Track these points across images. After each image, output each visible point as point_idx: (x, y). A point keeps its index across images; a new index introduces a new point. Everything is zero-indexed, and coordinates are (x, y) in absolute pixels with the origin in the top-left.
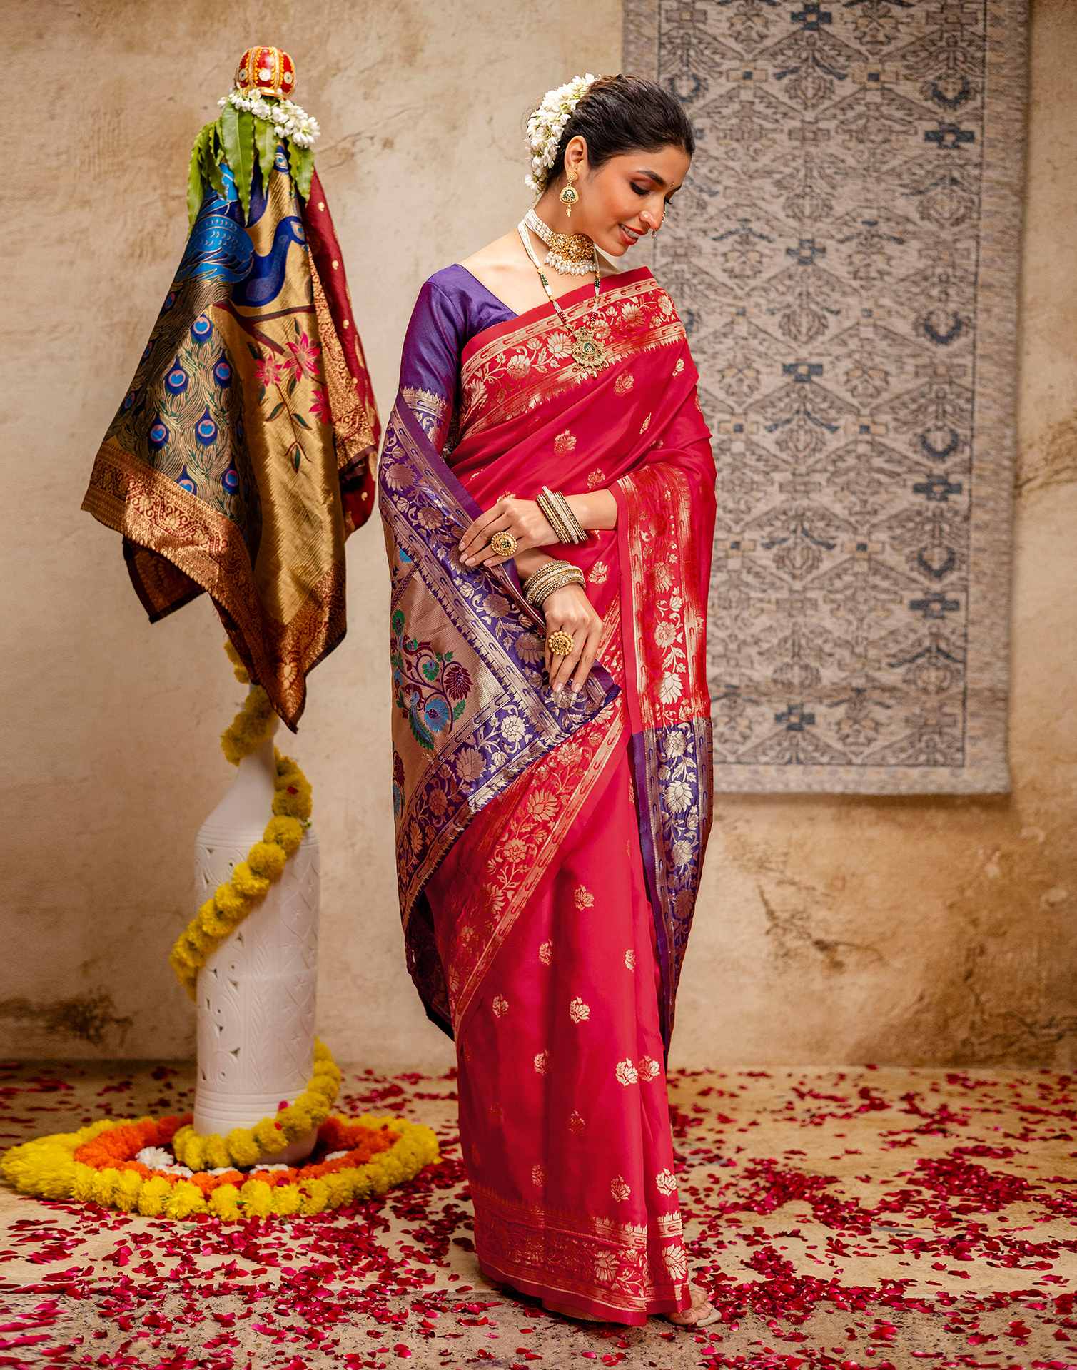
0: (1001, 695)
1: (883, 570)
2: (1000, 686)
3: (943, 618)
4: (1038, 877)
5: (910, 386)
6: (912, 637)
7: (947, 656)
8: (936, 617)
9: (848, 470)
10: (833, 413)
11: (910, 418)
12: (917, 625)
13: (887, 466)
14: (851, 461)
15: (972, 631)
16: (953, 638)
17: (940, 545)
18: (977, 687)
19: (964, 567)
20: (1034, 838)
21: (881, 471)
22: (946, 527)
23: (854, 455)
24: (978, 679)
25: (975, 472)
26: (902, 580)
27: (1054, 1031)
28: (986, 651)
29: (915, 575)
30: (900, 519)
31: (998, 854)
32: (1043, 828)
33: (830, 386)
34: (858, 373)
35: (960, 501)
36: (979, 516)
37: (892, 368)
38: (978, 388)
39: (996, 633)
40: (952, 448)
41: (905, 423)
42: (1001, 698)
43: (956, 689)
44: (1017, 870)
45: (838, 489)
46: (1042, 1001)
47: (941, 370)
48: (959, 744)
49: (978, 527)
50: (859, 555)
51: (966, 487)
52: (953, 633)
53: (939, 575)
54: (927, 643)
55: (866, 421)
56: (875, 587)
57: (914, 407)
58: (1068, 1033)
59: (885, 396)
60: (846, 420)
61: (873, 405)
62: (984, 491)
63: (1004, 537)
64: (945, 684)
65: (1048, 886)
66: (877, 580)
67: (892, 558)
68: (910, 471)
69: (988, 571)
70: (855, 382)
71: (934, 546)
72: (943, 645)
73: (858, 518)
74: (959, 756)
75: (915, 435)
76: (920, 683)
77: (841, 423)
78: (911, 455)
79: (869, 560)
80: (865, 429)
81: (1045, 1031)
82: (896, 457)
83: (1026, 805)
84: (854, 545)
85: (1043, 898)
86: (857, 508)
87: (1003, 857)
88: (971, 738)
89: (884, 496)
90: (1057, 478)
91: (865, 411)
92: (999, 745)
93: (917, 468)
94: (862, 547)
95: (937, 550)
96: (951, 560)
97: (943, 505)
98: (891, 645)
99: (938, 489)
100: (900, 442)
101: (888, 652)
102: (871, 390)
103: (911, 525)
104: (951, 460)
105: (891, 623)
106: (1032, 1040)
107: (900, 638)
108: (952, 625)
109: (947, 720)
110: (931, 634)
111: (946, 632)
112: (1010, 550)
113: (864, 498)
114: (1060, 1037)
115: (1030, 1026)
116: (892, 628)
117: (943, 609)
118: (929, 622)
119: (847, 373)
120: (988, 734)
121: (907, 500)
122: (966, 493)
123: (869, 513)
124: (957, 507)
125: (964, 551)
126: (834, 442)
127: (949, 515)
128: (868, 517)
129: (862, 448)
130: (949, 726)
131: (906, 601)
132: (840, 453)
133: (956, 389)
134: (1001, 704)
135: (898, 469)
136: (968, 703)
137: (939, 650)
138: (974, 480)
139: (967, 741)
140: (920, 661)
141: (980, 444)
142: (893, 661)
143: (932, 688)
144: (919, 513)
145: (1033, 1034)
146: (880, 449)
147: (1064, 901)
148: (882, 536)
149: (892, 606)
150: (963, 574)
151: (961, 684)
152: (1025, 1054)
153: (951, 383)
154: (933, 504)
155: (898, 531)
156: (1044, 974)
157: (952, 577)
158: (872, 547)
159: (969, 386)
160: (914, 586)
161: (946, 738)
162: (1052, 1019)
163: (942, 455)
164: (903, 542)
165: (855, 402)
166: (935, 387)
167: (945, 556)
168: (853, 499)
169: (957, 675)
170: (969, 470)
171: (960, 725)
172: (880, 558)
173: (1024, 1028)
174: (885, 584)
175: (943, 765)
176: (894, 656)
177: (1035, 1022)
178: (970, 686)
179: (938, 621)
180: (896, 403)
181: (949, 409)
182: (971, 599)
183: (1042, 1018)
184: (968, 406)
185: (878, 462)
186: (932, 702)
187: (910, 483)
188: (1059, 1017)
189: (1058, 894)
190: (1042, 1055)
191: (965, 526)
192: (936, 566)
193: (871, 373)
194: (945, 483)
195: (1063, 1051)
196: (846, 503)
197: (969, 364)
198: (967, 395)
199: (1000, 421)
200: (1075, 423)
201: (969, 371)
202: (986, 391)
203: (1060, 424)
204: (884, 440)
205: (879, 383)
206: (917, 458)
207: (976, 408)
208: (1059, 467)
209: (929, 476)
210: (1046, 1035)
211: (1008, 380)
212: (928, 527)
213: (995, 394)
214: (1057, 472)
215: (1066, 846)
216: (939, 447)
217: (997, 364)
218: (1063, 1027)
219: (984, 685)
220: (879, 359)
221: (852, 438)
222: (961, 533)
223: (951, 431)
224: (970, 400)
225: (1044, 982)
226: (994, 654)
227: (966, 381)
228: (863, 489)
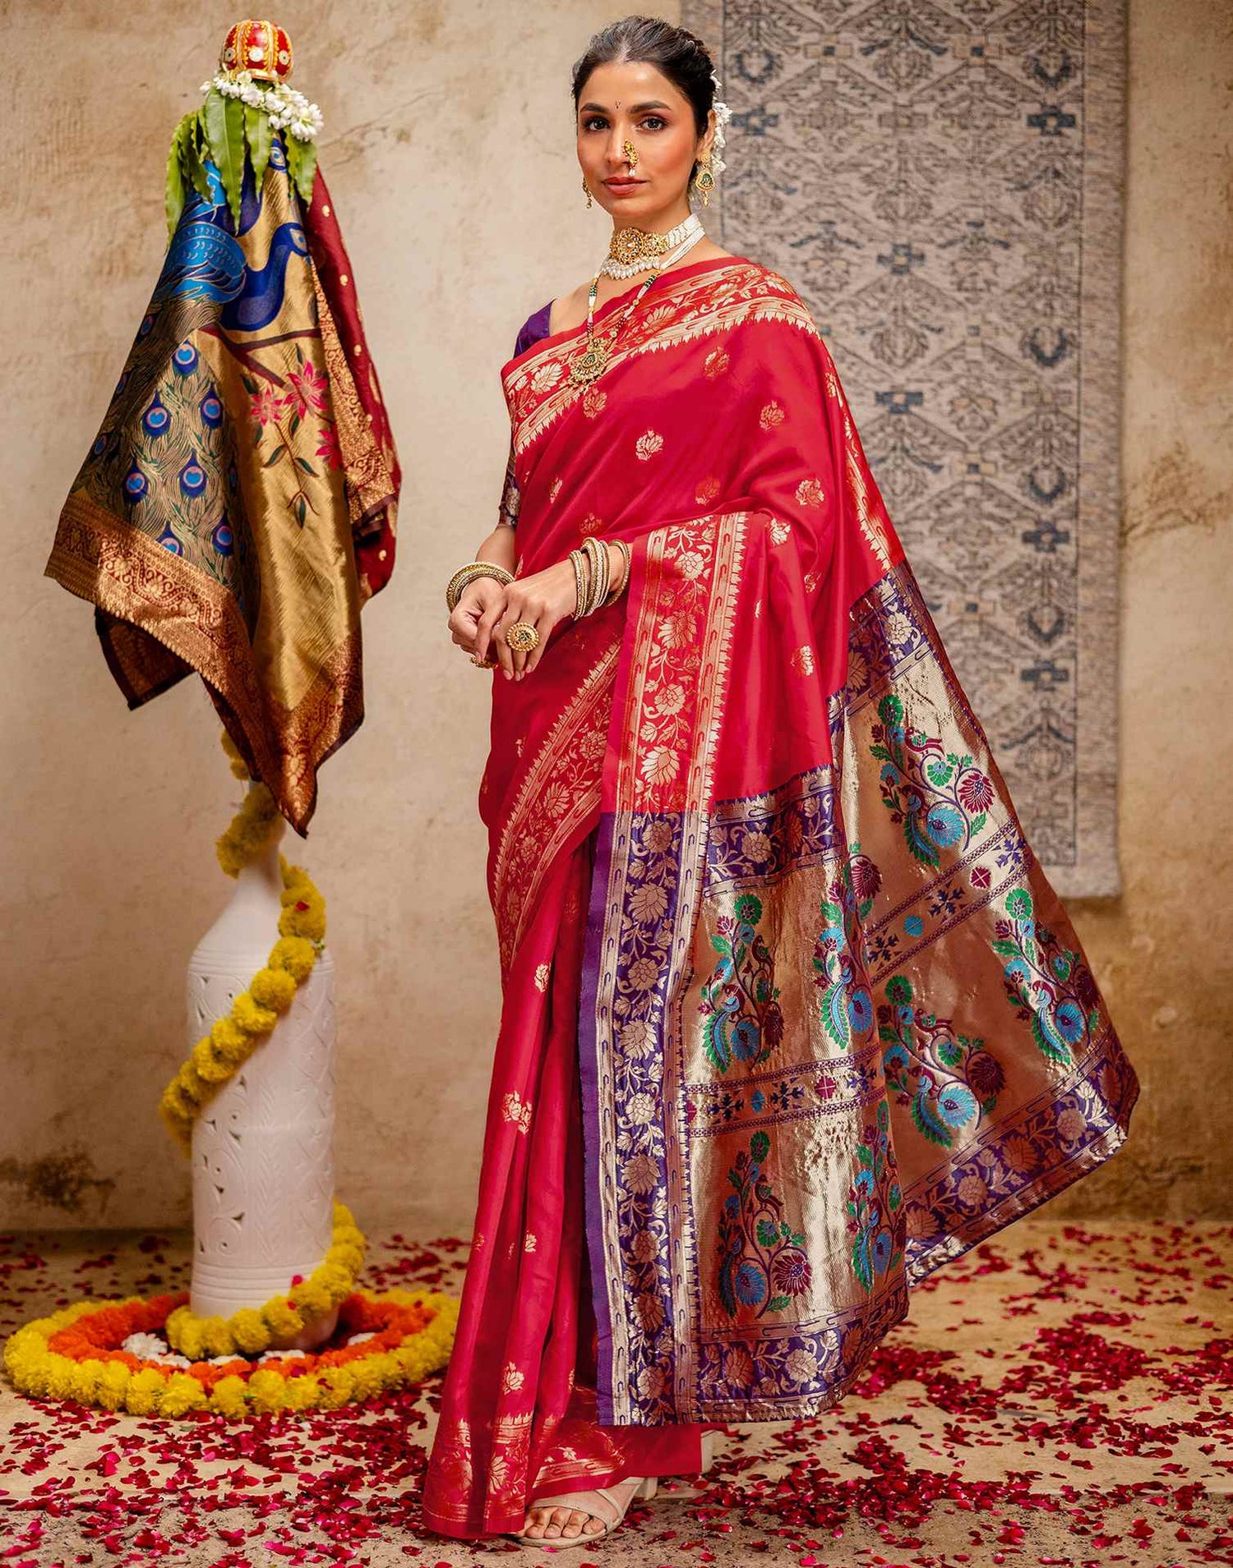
0: (1110, 780)
1: (995, 635)
2: (1109, 769)
3: (1052, 690)
4: (1148, 994)
5: (1019, 416)
6: (1024, 713)
7: (1058, 735)
8: (1046, 690)
9: (954, 517)
10: (935, 450)
11: (1018, 454)
12: (1028, 699)
13: (997, 512)
14: (958, 506)
15: (1082, 705)
16: (1063, 713)
17: (1049, 605)
18: (1087, 771)
19: (1073, 629)
20: (1145, 947)
21: (991, 517)
22: (1055, 583)
23: (960, 498)
24: (1089, 762)
25: (1081, 517)
26: (1014, 646)
27: (1166, 1175)
28: (1096, 728)
29: (1025, 640)
30: (1010, 574)
31: (1109, 968)
32: (1153, 936)
33: (931, 417)
34: (965, 401)
35: (1067, 550)
36: (1087, 569)
37: (999, 395)
38: (1084, 419)
39: (1104, 707)
40: (1059, 490)
41: (1014, 461)
42: (1110, 784)
43: (1067, 774)
44: (1128, 986)
45: (943, 539)
46: (1155, 1140)
47: (1048, 397)
48: (1069, 839)
49: (1085, 583)
50: (969, 617)
51: (1073, 535)
52: (1063, 707)
53: (1048, 639)
54: (1038, 720)
55: (974, 458)
56: (987, 655)
57: (1021, 441)
58: (1180, 1177)
59: (994, 429)
60: (950, 458)
61: (983, 439)
62: (1090, 539)
63: (1111, 594)
64: (1056, 769)
65: (1157, 1004)
66: (988, 646)
67: (1004, 620)
68: (1019, 517)
69: (1097, 635)
70: (961, 412)
71: (1044, 605)
72: (1054, 723)
73: (967, 573)
74: (1070, 852)
75: (1024, 474)
76: (1032, 767)
77: (945, 461)
78: (1018, 497)
79: (981, 622)
80: (974, 468)
81: (1157, 1176)
82: (1005, 500)
83: (1136, 908)
84: (963, 605)
85: (1154, 1019)
86: (966, 562)
87: (1114, 971)
88: (1083, 831)
89: (994, 548)
90: (1160, 523)
91: (974, 447)
92: (1109, 839)
93: (1025, 513)
94: (973, 608)
95: (1046, 610)
96: (1060, 622)
97: (1052, 557)
98: (1003, 723)
99: (1046, 538)
100: (1009, 483)
101: (1002, 731)
102: (979, 422)
103: (1020, 581)
104: (1060, 503)
105: (1004, 698)
106: (1145, 1186)
107: (1013, 716)
108: (1062, 698)
109: (1060, 810)
110: (1043, 709)
111: (1056, 706)
112: (1116, 610)
113: (975, 549)
114: (1172, 1181)
115: (1143, 1169)
116: (1004, 703)
117: (1054, 679)
118: (1041, 695)
119: (952, 402)
120: (1099, 826)
121: (1016, 551)
122: (1073, 542)
123: (980, 568)
124: (1065, 559)
125: (1073, 611)
126: (938, 484)
127: (1057, 568)
128: (978, 572)
129: (970, 491)
130: (1060, 817)
131: (1018, 671)
132: (944, 496)
133: (1063, 420)
134: (1110, 791)
135: (1008, 515)
136: (1079, 790)
137: (1050, 728)
138: (1081, 527)
139: (1079, 836)
140: (1033, 741)
141: (1086, 484)
142: (1006, 741)
143: (1043, 773)
144: (1029, 567)
145: (1145, 1179)
146: (989, 491)
147: (1174, 1022)
148: (993, 594)
149: (1003, 677)
150: (1072, 638)
151: (1072, 768)
152: (1139, 1203)
153: (1057, 412)
154: (1042, 556)
155: (1009, 588)
156: (1156, 1108)
157: (1061, 642)
158: (984, 607)
159: (1075, 416)
160: (1024, 652)
161: (1058, 832)
162: (1165, 1160)
163: (1049, 498)
164: (1014, 600)
165: (961, 436)
166: (1042, 417)
167: (1054, 617)
168: (961, 550)
169: (1068, 757)
170: (1075, 515)
171: (1071, 816)
172: (991, 620)
173: (1138, 1172)
174: (996, 651)
175: (1056, 864)
176: (1006, 736)
177: (1148, 1165)
178: (1080, 770)
179: (1048, 694)
180: (1005, 437)
181: (1055, 443)
182: (1080, 667)
183: (1155, 1160)
184: (1073, 440)
185: (988, 507)
186: (1044, 789)
187: (1019, 532)
188: (1170, 1158)
189: (1168, 1014)
190: (1155, 1203)
191: (1073, 581)
192: (1046, 628)
193: (980, 401)
194: (1053, 530)
195: (1175, 1198)
196: (953, 555)
197: (1075, 390)
198: (1073, 426)
199: (1106, 457)
200: (1177, 458)
201: (1075, 398)
202: (1091, 421)
203: (1163, 459)
204: (993, 481)
205: (987, 413)
206: (1025, 501)
207: (1082, 442)
208: (1163, 510)
209: (1037, 523)
210: (1159, 1180)
211: (1112, 408)
212: (1037, 583)
213: (1100, 425)
214: (1161, 516)
215: (1176, 957)
216: (1047, 488)
217: (1102, 390)
218: (1175, 1170)
219: (1094, 768)
220: (986, 385)
221: (959, 478)
222: (1070, 589)
223: (1059, 469)
224: (1076, 433)
225: (1156, 1117)
226: (1103, 732)
227: (1071, 410)
228: (973, 539)
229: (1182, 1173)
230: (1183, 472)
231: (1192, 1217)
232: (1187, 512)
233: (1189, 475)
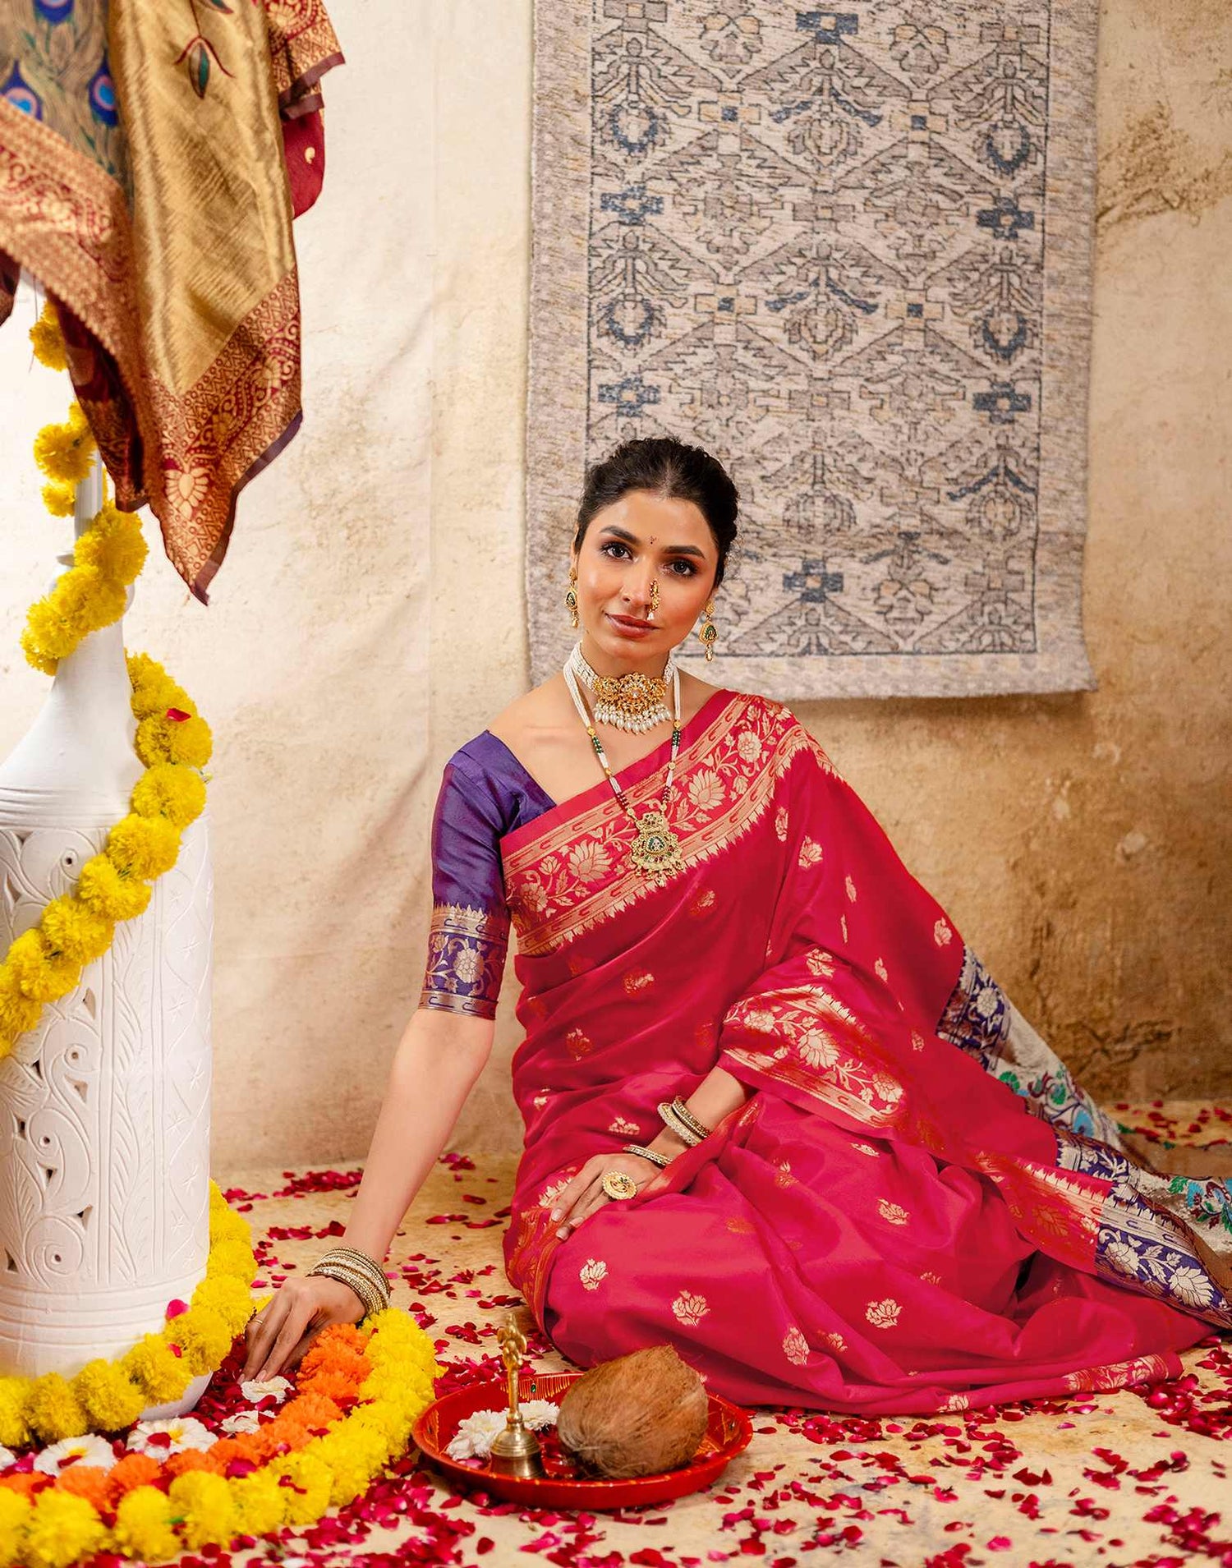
0: (1078, 541)
1: (944, 348)
2: (1078, 526)
3: (1012, 421)
4: (1112, 817)
5: (974, 56)
6: (978, 452)
7: (1017, 482)
8: (1004, 422)
9: (895, 187)
10: (872, 95)
11: (974, 107)
12: (982, 433)
13: (946, 182)
14: (899, 173)
15: (1046, 442)
16: (1024, 453)
17: (1008, 309)
18: (1051, 529)
19: (1037, 343)
20: (1109, 757)
21: (940, 189)
22: (1015, 280)
23: (903, 162)
24: (1053, 517)
25: (1049, 194)
26: (965, 361)
27: (1128, 1046)
28: (1062, 473)
29: (978, 354)
30: (964, 266)
31: (1068, 784)
32: (1118, 743)
33: (868, 50)
34: (910, 32)
35: (1031, 237)
36: (1055, 264)
37: (951, 26)
38: (1054, 64)
39: (1073, 445)
40: (1022, 157)
41: (969, 115)
42: (1075, 546)
43: (1026, 533)
44: (1089, 807)
45: (882, 216)
46: (1115, 1001)
47: (1010, 33)
48: (1027, 618)
49: (1052, 281)
50: (911, 322)
51: (1038, 218)
52: (1023, 445)
53: (1007, 354)
54: (993, 462)
55: (920, 109)
56: (933, 373)
57: (978, 89)
58: (1145, 1047)
59: (946, 69)
60: (891, 107)
61: (931, 84)
62: (1059, 225)
63: (1084, 298)
64: (1014, 525)
65: (1123, 828)
66: (933, 362)
67: (954, 328)
68: (975, 192)
69: (1065, 350)
70: (905, 46)
71: (1002, 310)
72: (1012, 466)
73: (909, 263)
74: (1028, 635)
75: (979, 133)
76: (985, 524)
77: (884, 111)
78: (974, 165)
79: (924, 331)
80: (920, 122)
81: (1118, 1047)
82: (958, 168)
83: (1100, 708)
84: (905, 306)
85: (1119, 848)
86: (908, 249)
87: (1073, 787)
88: (1041, 607)
89: (943, 231)
90: (1137, 208)
91: (919, 94)
92: (1074, 618)
93: (982, 186)
94: (916, 310)
95: (1004, 316)
96: (1021, 332)
97: (1012, 245)
98: (951, 465)
99: (1006, 220)
100: (961, 143)
101: (950, 475)
102: (928, 61)
103: (975, 276)
104: (1024, 174)
105: (952, 431)
106: (1105, 1060)
107: (964, 455)
108: (1022, 432)
109: (1014, 580)
110: (999, 446)
111: (1015, 443)
112: (1087, 317)
113: (919, 232)
114: (1136, 1053)
115: (1102, 1040)
116: (954, 438)
117: (1014, 408)
118: (998, 428)
119: (893, 32)
120: (1061, 602)
121: (970, 237)
122: (1038, 227)
123: (925, 256)
124: (1029, 249)
125: (1036, 317)
126: (875, 141)
127: (1019, 261)
128: (923, 262)
129: (915, 153)
130: (1015, 590)
131: (969, 396)
132: (882, 158)
133: (1028, 64)
134: (1075, 555)
135: (960, 189)
136: (1039, 554)
137: (1008, 472)
138: (1048, 209)
139: (1037, 612)
140: (985, 489)
141: (1056, 151)
142: (954, 489)
143: (998, 531)
144: (984, 258)
145: (1105, 1052)
146: (941, 153)
147: (1143, 850)
148: (940, 292)
149: (953, 404)
150: (1035, 354)
151: (1032, 524)
152: (1096, 1082)
153: (1021, 53)
154: (1000, 244)
155: (961, 285)
156: (1118, 962)
157: (1022, 359)
158: (930, 310)
159: (1044, 61)
160: (979, 371)
161: (1013, 608)
162: (1127, 1028)
163: (1009, 168)
164: (966, 302)
165: (904, 77)
166: (1003, 59)
167: (1015, 326)
168: (902, 233)
169: (1028, 510)
170: (1041, 193)
171: (1029, 587)
172: (938, 326)
173: (1097, 1045)
174: (944, 369)
175: (1012, 651)
176: (955, 481)
177: (1108, 1034)
178: (1043, 528)
179: (1006, 427)
180: (957, 83)
181: (1019, 94)
182: (1045, 393)
183: (1116, 1027)
184: (1041, 91)
185: (936, 175)
186: (997, 553)
187: (974, 210)
188: (1133, 1025)
189: (1135, 841)
190: (1115, 1082)
191: (1038, 279)
192: (1004, 340)
193: (927, 31)
194: (1015, 211)
195: (1138, 1076)
196: (892, 240)
197: (1044, 26)
198: (1042, 73)
199: (1080, 116)
200: (1159, 123)
201: (1044, 34)
202: (1064, 68)
203: (1142, 124)
204: (943, 141)
205: (937, 49)
206: (981, 169)
207: (1051, 95)
208: (1141, 191)
209: (996, 200)
210: (1123, 1052)
211: (1089, 52)
212: (994, 280)
213: (1075, 74)
214: (1138, 199)
215: (1145, 769)
216: (1008, 154)
217: (1076, 26)
218: (1139, 1039)
219: (1061, 525)
220: (936, 11)
221: (901, 135)
222: (1032, 290)
223: (1023, 128)
224: (1044, 82)
225: (1119, 973)
226: (1070, 477)
227: (1039, 51)
228: (917, 218)
229: (1148, 1042)
230: (1165, 142)
231: (1158, 1097)
232: (1167, 195)
233: (1172, 146)
